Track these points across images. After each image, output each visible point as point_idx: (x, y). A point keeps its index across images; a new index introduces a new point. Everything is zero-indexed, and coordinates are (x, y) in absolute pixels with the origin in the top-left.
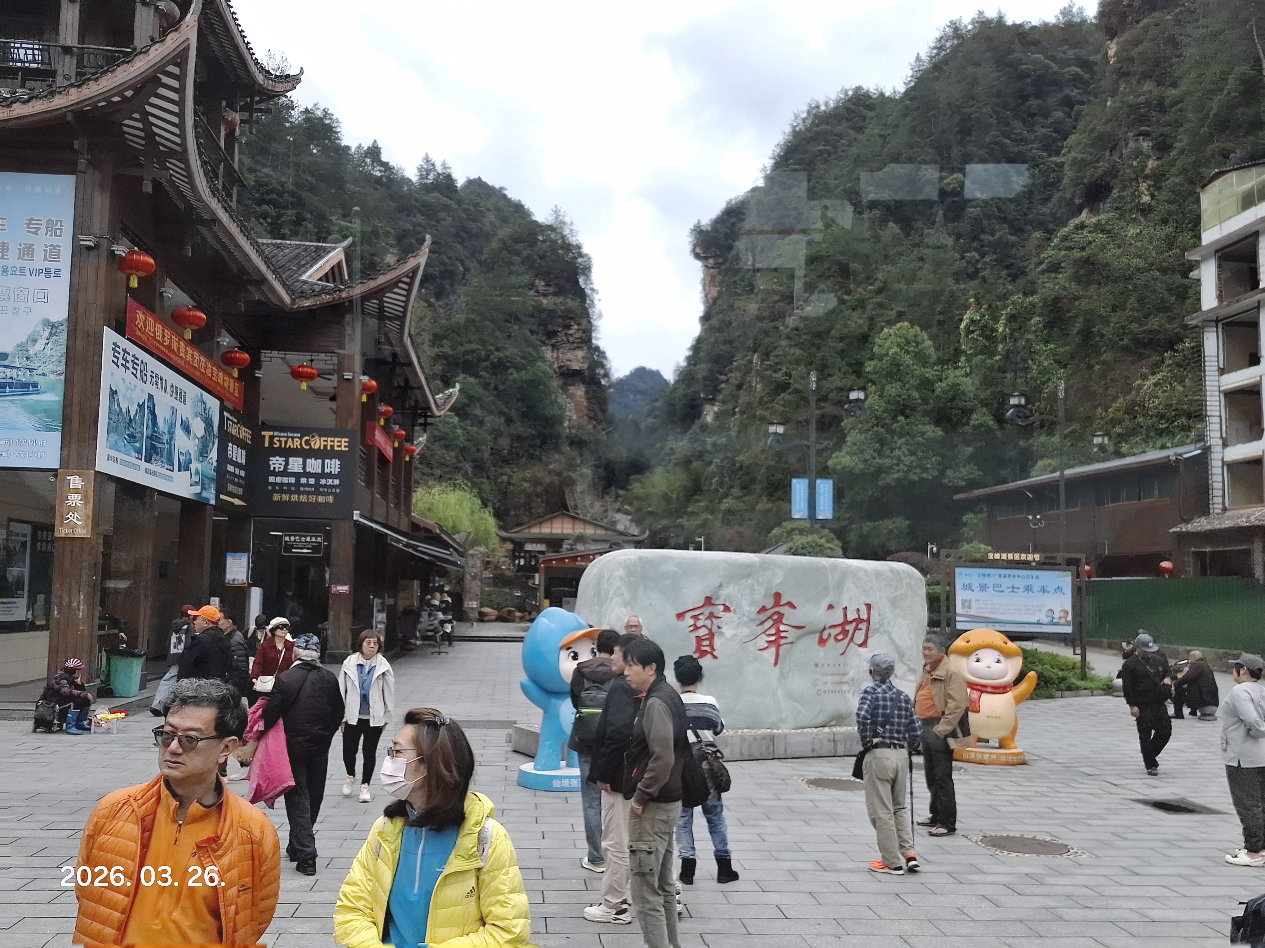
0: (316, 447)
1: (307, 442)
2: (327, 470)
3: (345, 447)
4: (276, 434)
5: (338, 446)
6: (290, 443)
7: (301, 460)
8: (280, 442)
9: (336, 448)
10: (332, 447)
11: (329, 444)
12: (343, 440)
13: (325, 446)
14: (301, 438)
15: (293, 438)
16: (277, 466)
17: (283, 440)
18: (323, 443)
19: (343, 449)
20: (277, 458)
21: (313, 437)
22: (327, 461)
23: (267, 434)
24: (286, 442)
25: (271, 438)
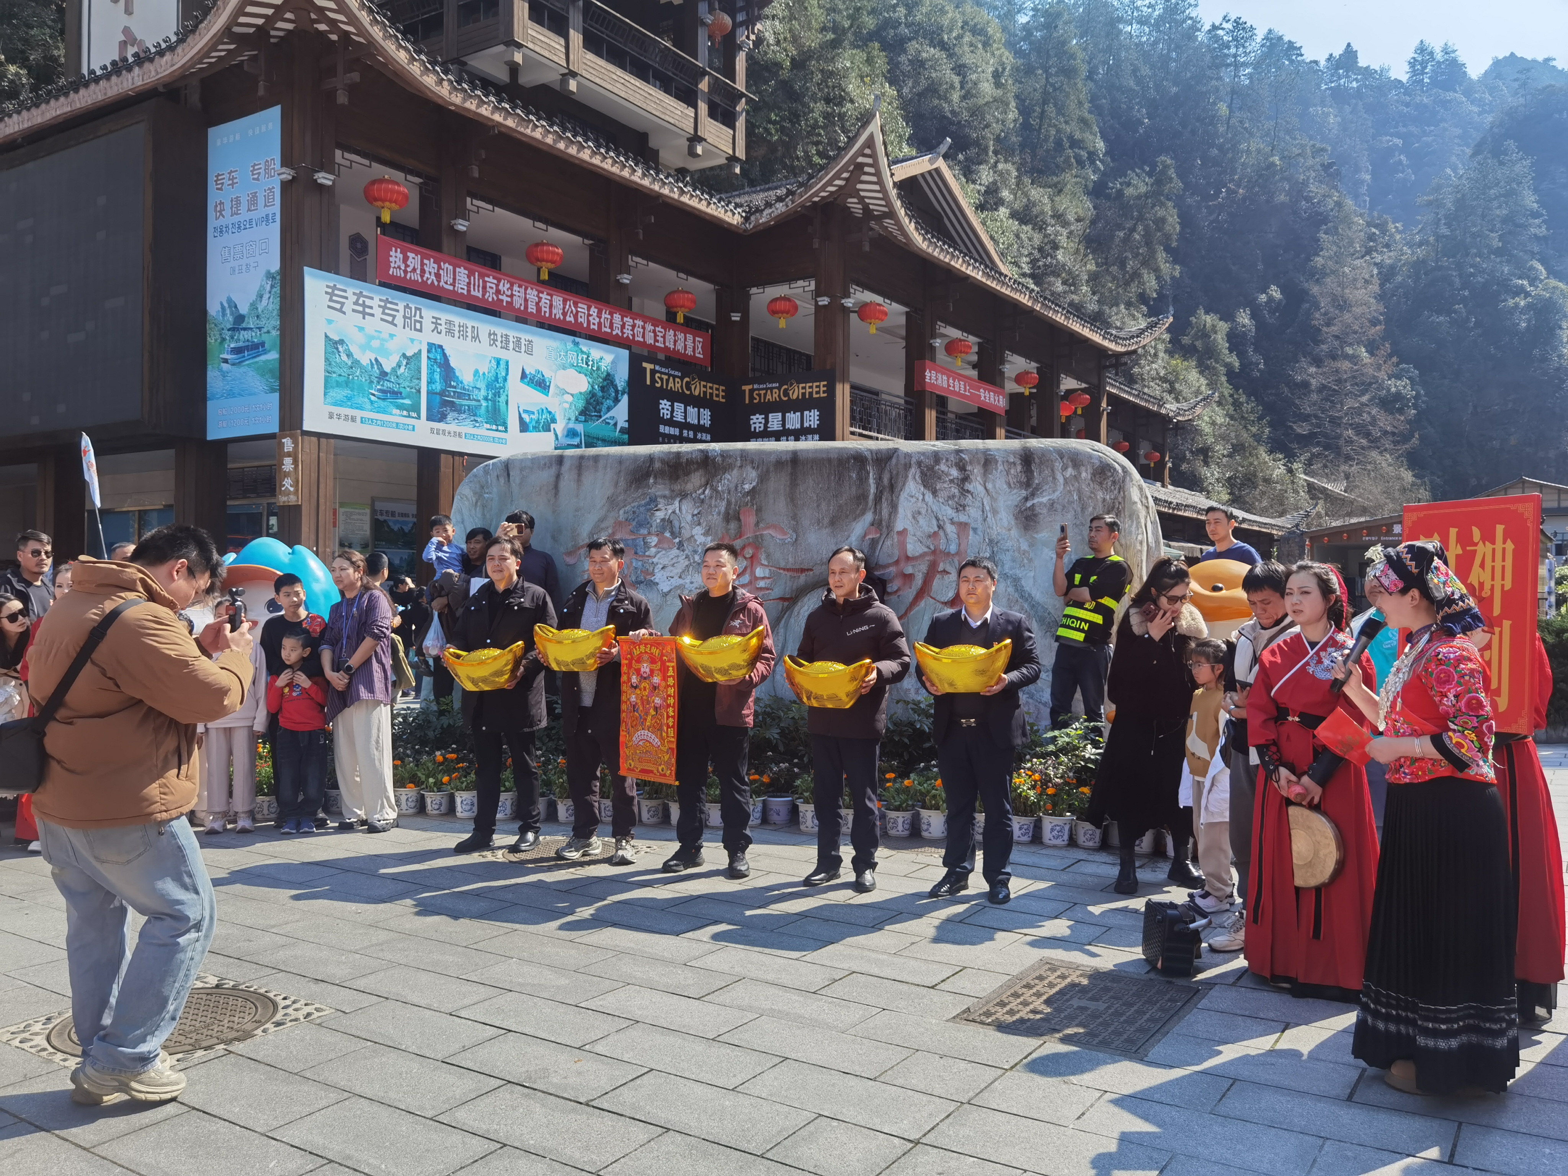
0: (795, 397)
1: (786, 393)
2: (806, 425)
3: (824, 392)
4: (756, 386)
5: (818, 392)
6: (769, 397)
7: (780, 414)
8: (759, 395)
9: (815, 396)
10: (811, 394)
11: (808, 390)
12: (823, 383)
13: (804, 394)
14: (779, 388)
15: (771, 389)
16: (757, 425)
17: (762, 392)
18: (801, 391)
19: (822, 395)
20: (757, 416)
21: (791, 384)
22: (806, 413)
23: (747, 388)
24: (765, 395)
25: (752, 391)
